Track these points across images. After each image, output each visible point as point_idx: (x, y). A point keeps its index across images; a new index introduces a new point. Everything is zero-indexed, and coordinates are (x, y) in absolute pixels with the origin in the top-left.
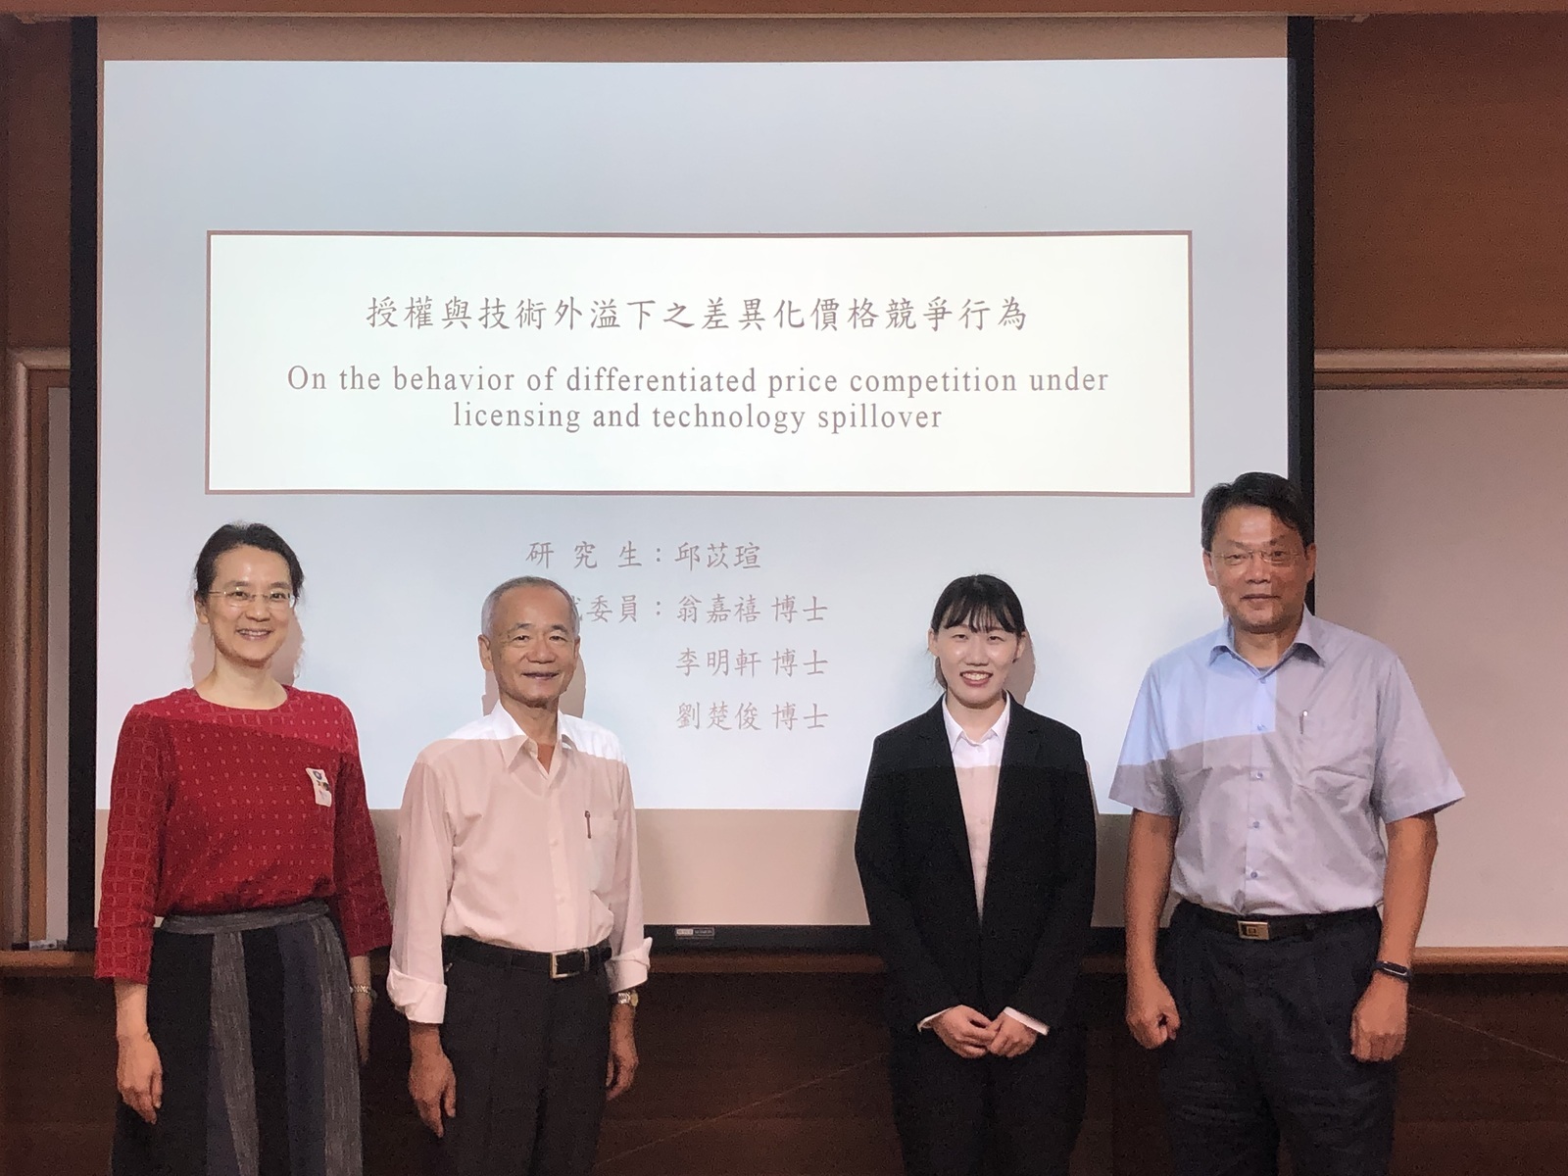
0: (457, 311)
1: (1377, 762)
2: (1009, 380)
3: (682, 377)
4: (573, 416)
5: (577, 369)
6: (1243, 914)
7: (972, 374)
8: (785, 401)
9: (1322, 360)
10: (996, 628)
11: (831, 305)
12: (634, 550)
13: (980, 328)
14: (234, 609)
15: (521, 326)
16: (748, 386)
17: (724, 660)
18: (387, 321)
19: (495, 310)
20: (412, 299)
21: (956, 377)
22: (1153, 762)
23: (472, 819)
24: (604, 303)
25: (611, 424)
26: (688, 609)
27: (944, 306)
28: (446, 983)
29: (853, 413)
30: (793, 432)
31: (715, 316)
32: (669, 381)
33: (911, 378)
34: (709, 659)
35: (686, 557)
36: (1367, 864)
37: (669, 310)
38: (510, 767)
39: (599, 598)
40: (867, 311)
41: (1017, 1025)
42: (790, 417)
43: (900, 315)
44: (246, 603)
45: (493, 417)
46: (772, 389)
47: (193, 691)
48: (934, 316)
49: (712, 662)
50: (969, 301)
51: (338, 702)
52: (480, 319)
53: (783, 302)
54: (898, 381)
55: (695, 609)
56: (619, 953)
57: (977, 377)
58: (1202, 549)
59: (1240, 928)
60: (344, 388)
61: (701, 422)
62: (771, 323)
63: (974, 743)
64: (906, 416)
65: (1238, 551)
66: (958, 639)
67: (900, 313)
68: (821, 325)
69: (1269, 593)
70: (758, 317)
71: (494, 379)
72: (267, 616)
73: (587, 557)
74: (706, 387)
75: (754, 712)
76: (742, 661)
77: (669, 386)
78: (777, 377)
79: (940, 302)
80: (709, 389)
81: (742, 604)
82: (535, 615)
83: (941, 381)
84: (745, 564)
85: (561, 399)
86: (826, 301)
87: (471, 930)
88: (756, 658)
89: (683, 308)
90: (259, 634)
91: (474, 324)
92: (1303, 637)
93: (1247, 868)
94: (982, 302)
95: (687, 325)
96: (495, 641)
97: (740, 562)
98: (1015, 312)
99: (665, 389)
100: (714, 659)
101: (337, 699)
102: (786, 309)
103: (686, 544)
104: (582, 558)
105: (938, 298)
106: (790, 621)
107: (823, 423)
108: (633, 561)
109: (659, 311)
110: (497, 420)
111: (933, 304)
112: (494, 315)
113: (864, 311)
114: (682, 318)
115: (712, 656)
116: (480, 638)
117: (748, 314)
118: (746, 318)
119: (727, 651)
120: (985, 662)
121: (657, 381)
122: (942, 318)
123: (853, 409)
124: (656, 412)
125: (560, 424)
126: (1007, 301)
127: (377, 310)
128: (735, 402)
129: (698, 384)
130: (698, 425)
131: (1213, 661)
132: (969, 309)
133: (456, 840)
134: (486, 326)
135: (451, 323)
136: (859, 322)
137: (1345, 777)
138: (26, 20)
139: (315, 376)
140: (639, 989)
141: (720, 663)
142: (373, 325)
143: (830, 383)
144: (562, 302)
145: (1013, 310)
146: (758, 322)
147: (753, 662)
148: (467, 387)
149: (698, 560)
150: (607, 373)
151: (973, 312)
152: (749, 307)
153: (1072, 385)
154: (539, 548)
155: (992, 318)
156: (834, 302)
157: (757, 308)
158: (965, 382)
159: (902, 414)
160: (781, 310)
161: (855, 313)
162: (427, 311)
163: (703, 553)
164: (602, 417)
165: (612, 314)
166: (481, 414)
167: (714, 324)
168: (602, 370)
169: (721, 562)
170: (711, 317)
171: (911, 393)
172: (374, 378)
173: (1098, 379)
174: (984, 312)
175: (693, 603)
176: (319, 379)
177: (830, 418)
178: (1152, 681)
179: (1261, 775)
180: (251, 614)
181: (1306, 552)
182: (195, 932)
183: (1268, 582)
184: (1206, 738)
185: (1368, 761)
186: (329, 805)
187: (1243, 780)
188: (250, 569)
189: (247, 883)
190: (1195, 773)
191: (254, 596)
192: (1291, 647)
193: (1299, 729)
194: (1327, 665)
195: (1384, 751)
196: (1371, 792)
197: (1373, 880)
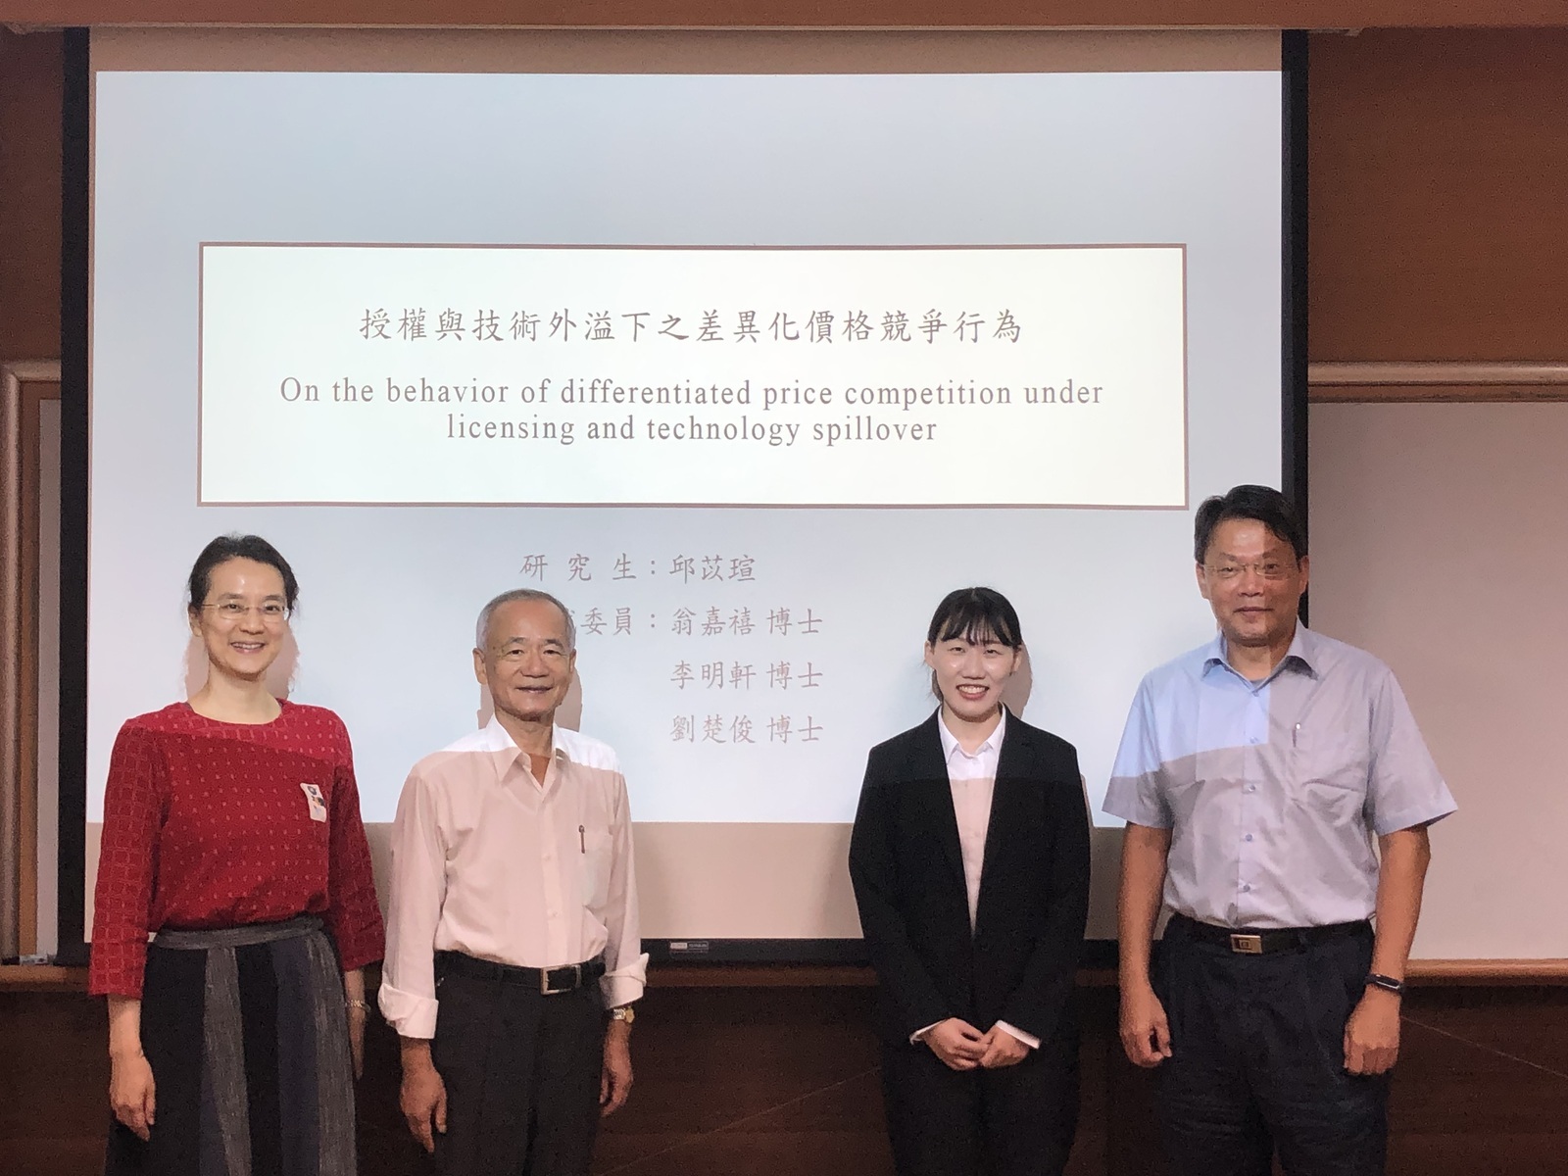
0: (451, 323)
1: (1370, 774)
2: (1004, 393)
3: (677, 389)
4: (567, 428)
5: (572, 381)
6: (1235, 928)
7: (967, 386)
8: (780, 413)
9: (1316, 373)
10: (993, 642)
11: (826, 317)
12: (629, 562)
13: (975, 340)
14: (228, 622)
15: (515, 338)
16: (743, 398)
17: (719, 672)
18: (380, 332)
19: (489, 322)
20: (406, 310)
21: (951, 390)
22: (1145, 774)
23: (464, 834)
24: (599, 315)
25: (606, 436)
26: (683, 623)
27: (939, 318)
28: (437, 998)
29: (848, 426)
30: (788, 445)
31: (710, 328)
32: (664, 393)
33: (906, 391)
34: (704, 672)
35: (680, 570)
36: (1359, 876)
37: (664, 322)
38: (503, 781)
39: (593, 611)
40: (862, 323)
41: (1008, 1038)
42: (784, 429)
43: (895, 328)
44: (240, 615)
45: (486, 429)
46: (767, 402)
47: (186, 705)
48: (929, 329)
49: (706, 674)
50: (964, 313)
51: (332, 715)
52: (475, 331)
53: (778, 314)
54: (893, 394)
55: (690, 621)
56: (614, 969)
57: (972, 390)
58: (1195, 562)
59: (1233, 941)
60: (337, 400)
61: (696, 434)
62: (765, 335)
63: (969, 755)
64: (901, 429)
65: (1230, 564)
66: (955, 651)
67: (896, 325)
68: (816, 337)
69: (1262, 606)
70: (753, 329)
71: (488, 391)
72: (261, 628)
73: (581, 569)
74: (700, 399)
75: (749, 725)
76: (737, 674)
77: (664, 399)
78: (772, 389)
79: (934, 314)
80: (704, 402)
81: (736, 617)
82: (530, 629)
83: (935, 393)
84: (739, 576)
85: (555, 411)
86: (821, 313)
87: (462, 945)
88: (751, 670)
89: (678, 320)
90: (253, 646)
91: (468, 336)
92: (1296, 649)
93: (1240, 881)
94: (978, 315)
95: (681, 338)
96: (490, 654)
97: (735, 574)
98: (1010, 325)
99: (660, 401)
100: (708, 671)
101: (331, 712)
102: (781, 321)
103: (681, 556)
104: (576, 570)
105: (933, 310)
106: (785, 634)
107: (819, 436)
108: (628, 574)
109: (654, 323)
110: (490, 432)
111: (928, 316)
112: (488, 326)
113: (859, 324)
114: (677, 330)
115: (706, 669)
116: (475, 651)
117: (743, 327)
118: (740, 330)
119: (721, 664)
120: (982, 675)
121: (651, 393)
122: (937, 330)
123: (848, 422)
124: (650, 424)
125: (554, 436)
126: (1002, 314)
127: (370, 322)
128: (729, 414)
129: (693, 396)
130: (692, 437)
131: (1206, 673)
132: (964, 322)
133: (449, 854)
134: (480, 338)
135: (445, 335)
136: (854, 335)
137: (1338, 789)
138: (17, 31)
139: (308, 388)
140: (634, 1005)
141: (714, 676)
142: (366, 337)
143: (825, 396)
144: (556, 314)
145: (1008, 323)
146: (753, 334)
147: (748, 675)
148: (460, 399)
149: (693, 572)
150: (602, 385)
151: (968, 324)
152: (744, 319)
153: (1067, 398)
154: (532, 561)
155: (987, 331)
156: (829, 314)
157: (752, 320)
158: (960, 394)
159: (896, 426)
160: (775, 323)
161: (850, 325)
162: (421, 323)
163: (698, 566)
164: (596, 429)
165: (607, 327)
166: (475, 426)
167: (709, 336)
168: (596, 382)
169: (716, 574)
170: (706, 329)
171: (906, 406)
172: (368, 389)
173: (1092, 392)
174: (978, 325)
175: (687, 616)
176: (312, 391)
177: (825, 431)
178: (1146, 695)
179: (1254, 788)
180: (245, 627)
181: (1299, 565)
182: (189, 947)
183: (1262, 595)
184: (1199, 750)
185: (1361, 774)
186: (324, 821)
187: (1235, 793)
188: (243, 582)
189: (240, 899)
190: (1188, 786)
191: (248, 609)
192: (1284, 659)
193: (1292, 743)
194: (1320, 678)
195: (1377, 763)
196: (1365, 806)
197: (1365, 893)
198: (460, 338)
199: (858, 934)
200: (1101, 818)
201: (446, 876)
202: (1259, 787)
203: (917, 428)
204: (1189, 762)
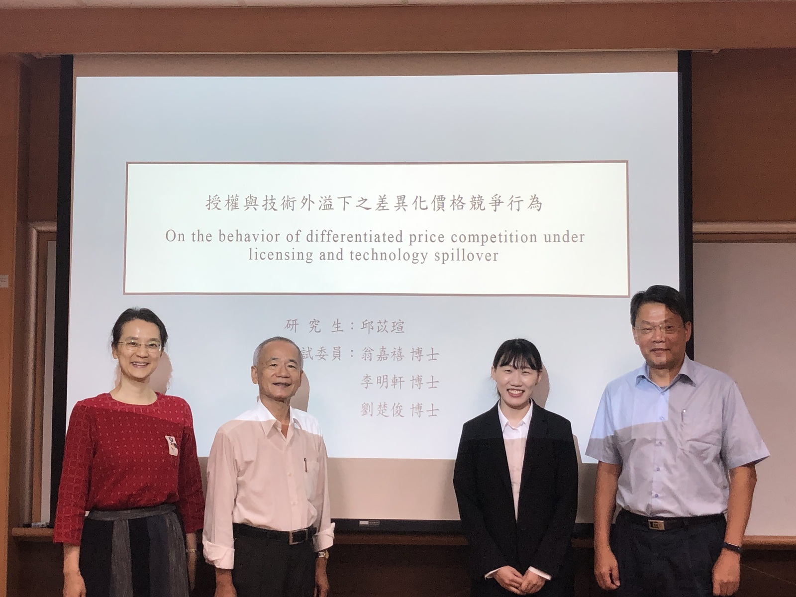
0: (251, 202)
1: (723, 438)
2: (533, 237)
3: (365, 235)
4: (309, 255)
5: (312, 231)
6: (651, 516)
7: (514, 234)
8: (418, 247)
9: (697, 227)
10: (526, 368)
11: (441, 198)
12: (340, 323)
13: (518, 210)
14: (130, 351)
15: (284, 209)
16: (399, 240)
17: (385, 380)
18: (216, 207)
19: (270, 201)
20: (229, 196)
21: (506, 236)
22: (607, 437)
23: (248, 463)
24: (326, 197)
25: (329, 259)
26: (367, 354)
27: (500, 199)
28: (234, 548)
29: (453, 254)
30: (422, 263)
31: (382, 204)
32: (358, 237)
33: (483, 236)
34: (378, 380)
35: (366, 327)
36: (718, 491)
37: (359, 201)
38: (268, 436)
39: (321, 348)
40: (460, 201)
41: (535, 575)
42: (420, 255)
43: (477, 204)
44: (136, 348)
45: (269, 255)
46: (411, 241)
47: (109, 394)
48: (494, 204)
49: (379, 381)
50: (513, 196)
51: (183, 401)
52: (263, 206)
53: (417, 197)
54: (476, 237)
55: (371, 354)
56: (319, 531)
57: (517, 235)
58: (632, 326)
59: (649, 523)
60: (194, 241)
61: (375, 258)
62: (410, 207)
63: (514, 428)
64: (480, 255)
65: (648, 327)
66: (508, 372)
67: (477, 202)
68: (436, 208)
69: (664, 348)
70: (404, 204)
71: (270, 236)
72: (147, 355)
73: (316, 327)
74: (377, 240)
75: (401, 408)
76: (395, 381)
77: (358, 240)
78: (414, 235)
79: (497, 197)
80: (379, 241)
81: (395, 352)
82: (281, 355)
83: (498, 237)
84: (397, 331)
85: (304, 246)
86: (439, 196)
87: (248, 520)
88: (402, 379)
89: (366, 200)
90: (142, 364)
91: (260, 208)
92: (684, 371)
93: (653, 492)
94: (519, 197)
95: (367, 209)
97: (394, 330)
98: (536, 202)
99: (356, 241)
100: (380, 380)
101: (183, 399)
102: (419, 200)
103: (367, 320)
104: (313, 327)
105: (497, 195)
106: (420, 360)
107: (437, 259)
108: (339, 329)
109: (354, 202)
110: (271, 257)
111: (494, 198)
112: (270, 203)
113: (458, 201)
114: (366, 205)
115: (379, 378)
116: (252, 368)
117: (399, 203)
118: (398, 205)
119: (387, 376)
120: (521, 385)
121: (352, 237)
122: (499, 205)
123: (452, 251)
124: (352, 253)
125: (302, 259)
126: (532, 196)
127: (211, 201)
128: (392, 247)
129: (373, 238)
130: (373, 259)
131: (638, 383)
132: (512, 201)
133: (239, 473)
134: (266, 209)
135: (248, 208)
136: (456, 207)
137: (704, 444)
138: (38, 57)
139: (179, 235)
140: (329, 550)
141: (383, 382)
142: (209, 209)
143: (441, 238)
144: (304, 197)
145: (535, 202)
146: (404, 207)
147: (400, 382)
148: (256, 240)
149: (372, 329)
150: (327, 233)
151: (515, 202)
152: (400, 199)
153: (566, 240)
154: (291, 322)
155: (525, 205)
156: (443, 197)
157: (404, 200)
158: (511, 238)
159: (478, 254)
160: (416, 201)
161: (454, 202)
162: (236, 202)
163: (375, 325)
164: (324, 255)
165: (330, 203)
166: (263, 254)
167: (381, 208)
168: (324, 231)
169: (384, 329)
170: (380, 204)
171: (483, 244)
172: (209, 235)
173: (579, 237)
174: (520, 202)
175: (370, 351)
176: (181, 236)
177: (441, 256)
178: (608, 394)
179: (661, 443)
180: (138, 354)
182: (105, 519)
183: (664, 342)
184: (633, 424)
185: (718, 436)
186: (176, 455)
187: (652, 445)
188: (139, 331)
189: (132, 495)
190: (628, 441)
191: (140, 345)
192: (677, 376)
193: (681, 420)
194: (696, 386)
195: (727, 432)
196: (721, 453)
197: (721, 499)
198: (256, 209)
199: (458, 518)
201: (237, 485)
202: (664, 443)
203: (488, 255)
204: (629, 430)
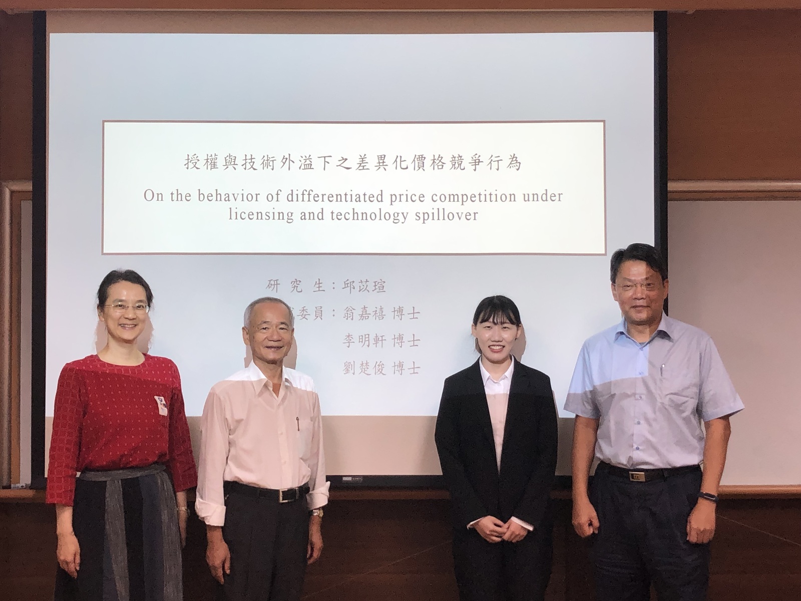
0: (231, 161)
1: (700, 390)
2: (513, 196)
3: (346, 195)
4: (290, 214)
5: (292, 190)
6: (631, 468)
7: (494, 193)
8: (398, 207)
9: (672, 186)
10: (506, 323)
11: (422, 158)
12: (322, 283)
13: (498, 169)
14: (118, 314)
15: (263, 169)
16: (379, 199)
17: (366, 339)
18: (195, 166)
19: (250, 161)
20: (208, 155)
21: (485, 195)
22: (586, 391)
23: (239, 422)
24: (306, 157)
25: (310, 219)
26: (349, 313)
27: (479, 158)
28: (225, 505)
29: (433, 213)
30: (402, 223)
32: (339, 197)
33: (463, 195)
34: (359, 339)
35: (348, 287)
36: (695, 442)
37: (339, 161)
38: (258, 395)
39: (303, 308)
40: (440, 161)
41: (517, 526)
42: (400, 215)
43: (457, 163)
44: (124, 310)
45: (249, 215)
46: (392, 201)
47: (96, 356)
48: (474, 164)
50: (492, 156)
51: (170, 362)
52: (243, 165)
53: (397, 156)
54: (456, 197)
55: (353, 313)
56: (313, 490)
57: (496, 195)
58: (611, 283)
59: (630, 475)
60: (172, 200)
61: (356, 218)
62: (391, 166)
63: (496, 382)
64: (460, 215)
65: (629, 284)
66: (487, 328)
68: (417, 168)
69: (645, 305)
70: (384, 164)
71: (250, 196)
72: (135, 317)
73: (297, 287)
74: (358, 200)
75: (383, 366)
76: (377, 340)
77: (339, 199)
78: (394, 195)
79: (477, 156)
80: (360, 201)
81: (376, 311)
82: (272, 317)
83: (478, 197)
84: (378, 290)
85: (284, 206)
86: (419, 156)
88: (384, 338)
89: (346, 159)
90: (131, 326)
91: (240, 168)
92: (662, 327)
93: (634, 445)
94: (499, 156)
95: (348, 168)
96: (251, 330)
97: (376, 289)
98: (515, 162)
99: (337, 201)
100: (362, 339)
101: (170, 360)
102: (399, 160)
103: (348, 280)
104: (294, 287)
105: (476, 154)
106: (401, 319)
107: (418, 218)
108: (321, 289)
109: (334, 161)
110: (251, 217)
111: (474, 157)
112: (249, 163)
113: (438, 161)
114: (346, 164)
115: (361, 337)
116: (243, 328)
117: (379, 163)
118: (378, 165)
119: (369, 335)
120: (501, 340)
121: (333, 197)
122: (478, 164)
123: (433, 211)
124: (332, 213)
125: (283, 219)
126: (511, 156)
127: (189, 161)
128: (373, 207)
129: (354, 198)
130: (354, 219)
131: (616, 339)
132: (492, 160)
133: (231, 432)
134: (245, 169)
135: (227, 167)
136: (436, 167)
137: (684, 398)
138: (9, 12)
139: (158, 194)
141: (365, 341)
142: (188, 168)
143: (421, 198)
144: (284, 156)
145: (514, 160)
146: (385, 167)
147: (382, 340)
148: (236, 200)
149: (354, 288)
150: (308, 193)
151: (494, 161)
152: (380, 159)
153: (544, 199)
154: (272, 282)
155: (504, 164)
156: (423, 156)
157: (384, 159)
158: (490, 197)
159: (458, 213)
160: (396, 160)
161: (434, 162)
162: (215, 161)
163: (357, 285)
164: (305, 215)
165: (310, 163)
166: (243, 214)
167: (362, 168)
168: (305, 191)
169: (366, 289)
170: (361, 164)
171: (463, 203)
172: (188, 195)
173: (557, 196)
174: (499, 161)
175: (351, 310)
176: (160, 196)
177: (421, 216)
178: (586, 351)
179: (641, 397)
180: (126, 316)
181: (663, 284)
182: (97, 480)
183: (645, 299)
184: (613, 379)
185: (695, 390)
186: (166, 415)
187: (632, 399)
188: (125, 293)
189: (124, 455)
190: (607, 396)
191: (128, 307)
192: (656, 332)
193: (660, 373)
194: (674, 341)
195: (703, 385)
196: (698, 406)
197: (698, 451)
198: (235, 169)
200: (563, 413)
201: (229, 443)
202: (643, 397)
203: (468, 214)
204: (608, 385)
